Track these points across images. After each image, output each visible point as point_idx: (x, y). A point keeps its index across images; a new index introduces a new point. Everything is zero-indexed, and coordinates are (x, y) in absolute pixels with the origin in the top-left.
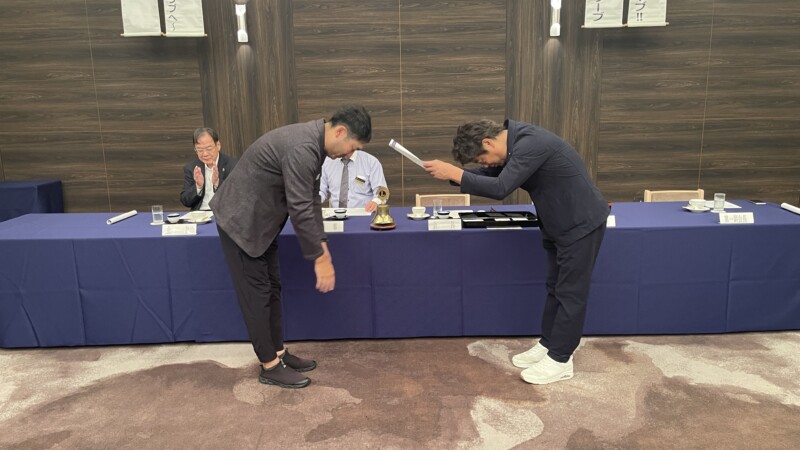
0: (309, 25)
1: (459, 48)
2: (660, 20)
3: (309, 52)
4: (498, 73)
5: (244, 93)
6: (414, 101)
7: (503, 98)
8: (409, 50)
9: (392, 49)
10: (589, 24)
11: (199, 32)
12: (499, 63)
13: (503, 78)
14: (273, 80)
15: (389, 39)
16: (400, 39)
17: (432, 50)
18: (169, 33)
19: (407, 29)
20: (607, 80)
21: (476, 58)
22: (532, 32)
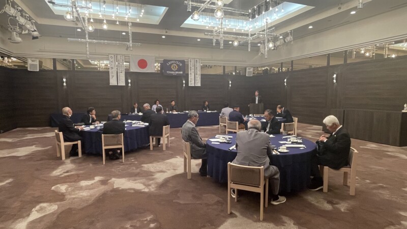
0: (141, 83)
2: (200, 85)
4: (175, 92)
10: (189, 85)
11: (124, 85)
18: (119, 85)
21: (171, 90)
22: (180, 86)
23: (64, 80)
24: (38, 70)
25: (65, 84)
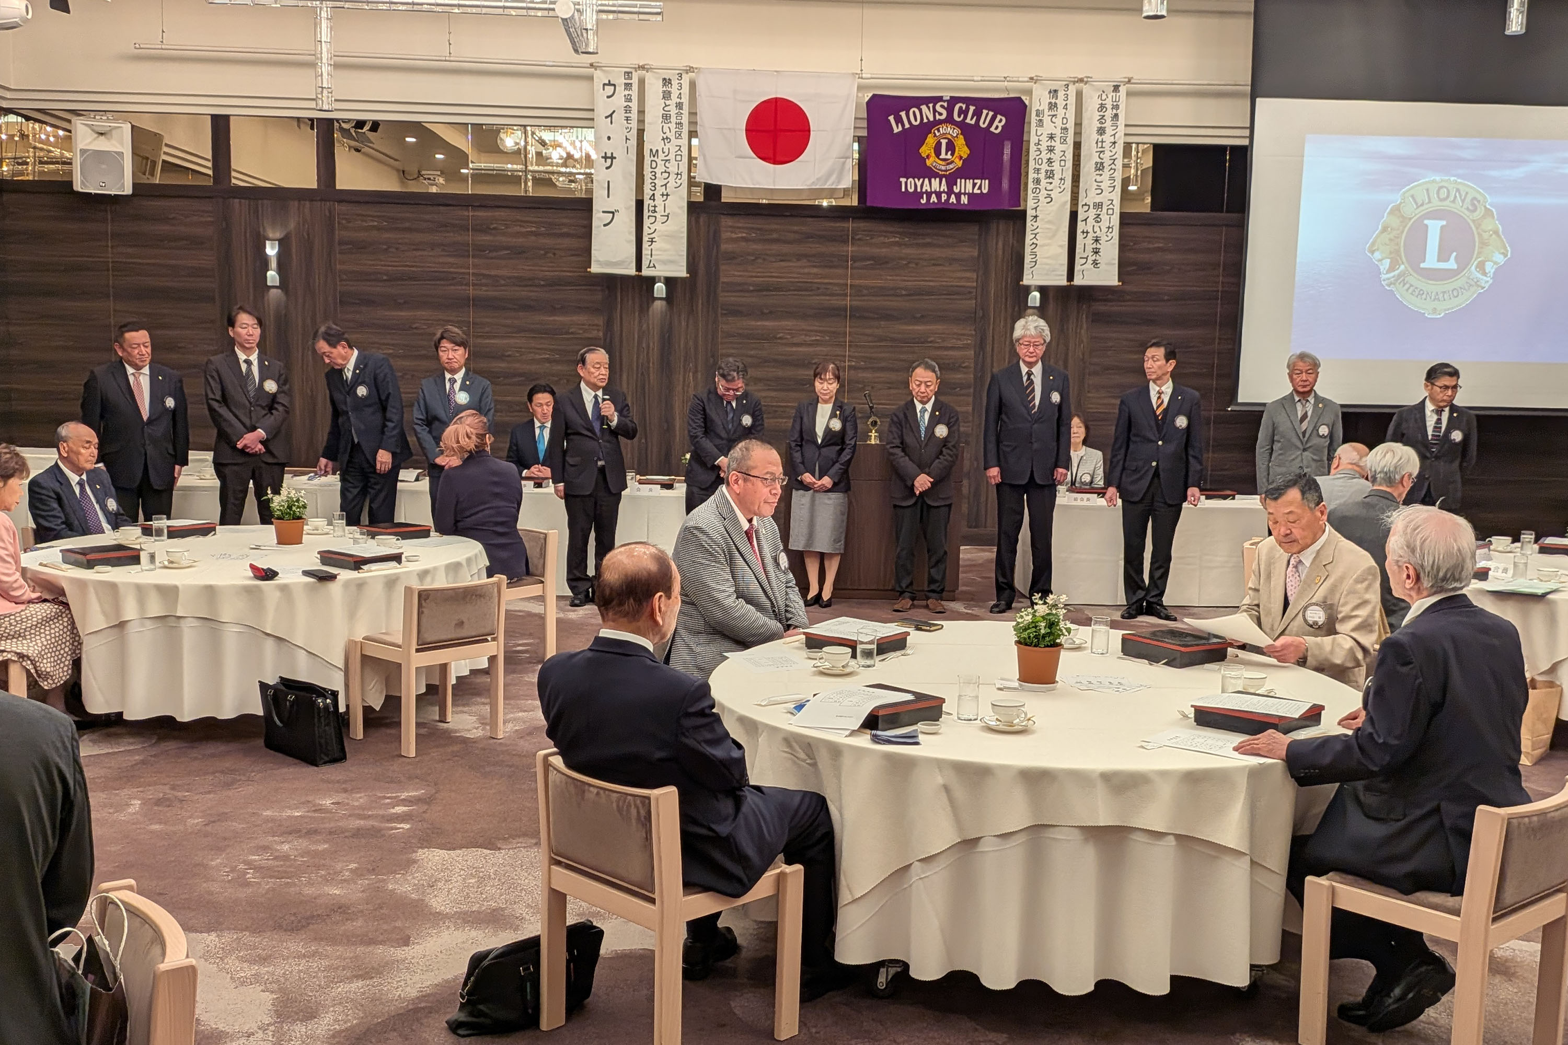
0: (739, 280)
1: (919, 315)
3: (735, 312)
4: (966, 347)
5: (655, 355)
6: (862, 375)
7: (972, 376)
8: (858, 314)
9: (838, 313)
12: (968, 335)
13: (971, 353)
14: (691, 343)
15: (836, 302)
16: (848, 302)
17: (887, 316)
19: (858, 291)
20: (1095, 360)
21: (939, 327)
22: (1006, 299)
23: (271, 250)
24: (128, 190)
25: (272, 276)
